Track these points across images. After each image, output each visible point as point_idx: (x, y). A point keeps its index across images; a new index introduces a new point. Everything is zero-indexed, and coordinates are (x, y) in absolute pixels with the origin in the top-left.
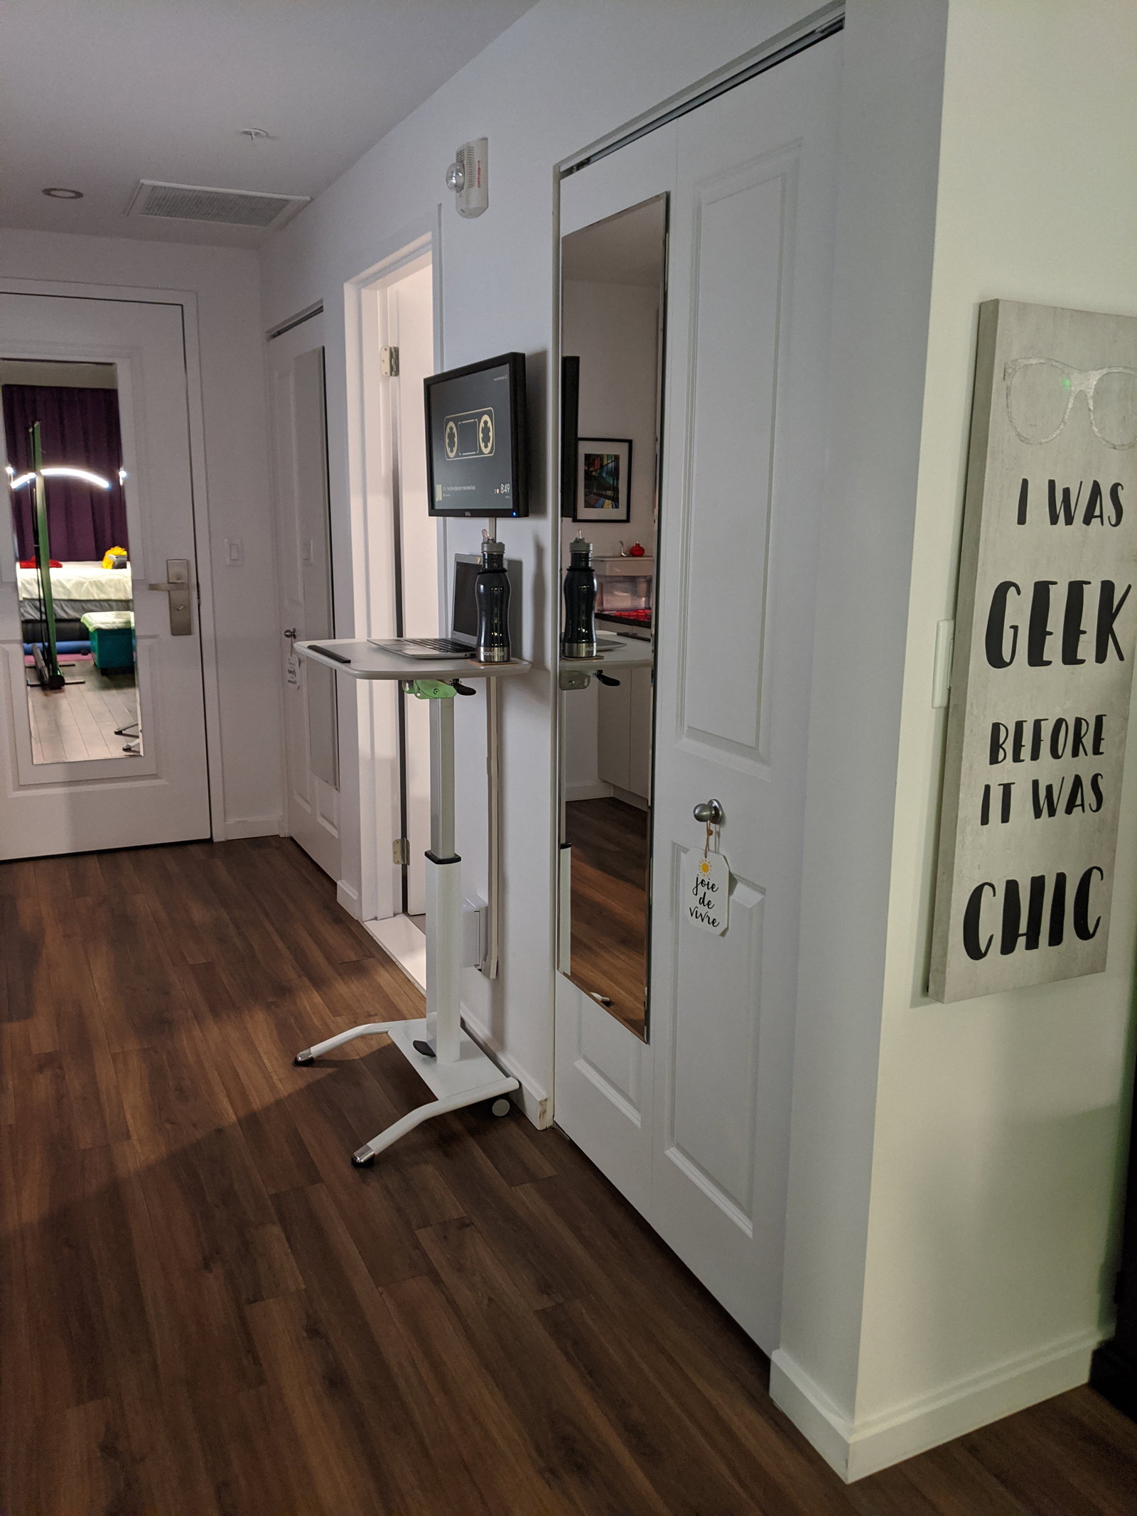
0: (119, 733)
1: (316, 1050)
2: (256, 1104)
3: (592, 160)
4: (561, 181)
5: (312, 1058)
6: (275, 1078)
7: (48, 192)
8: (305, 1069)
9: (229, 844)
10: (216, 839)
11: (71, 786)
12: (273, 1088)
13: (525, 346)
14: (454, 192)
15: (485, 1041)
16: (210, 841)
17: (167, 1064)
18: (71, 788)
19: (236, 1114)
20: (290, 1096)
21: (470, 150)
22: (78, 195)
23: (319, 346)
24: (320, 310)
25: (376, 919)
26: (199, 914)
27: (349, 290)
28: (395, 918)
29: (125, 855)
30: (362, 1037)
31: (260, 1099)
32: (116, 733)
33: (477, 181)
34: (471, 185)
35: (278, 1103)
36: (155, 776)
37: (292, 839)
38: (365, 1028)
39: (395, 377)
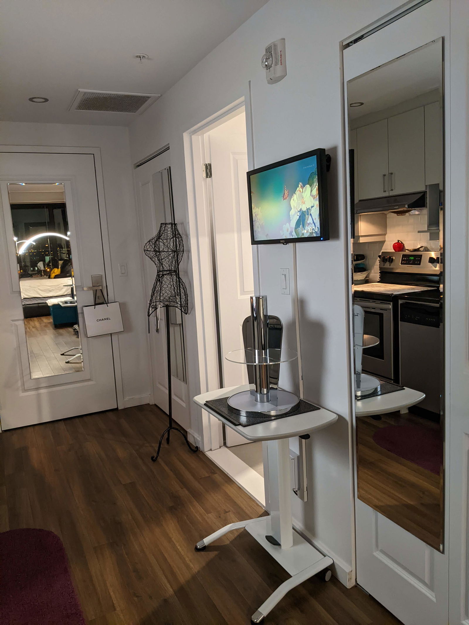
0: (63, 354)
1: (207, 540)
2: (182, 580)
3: (365, 36)
4: (343, 51)
5: (205, 546)
6: (187, 559)
7: (31, 100)
8: (202, 553)
9: (126, 410)
10: (120, 408)
11: (49, 388)
12: (188, 567)
13: (324, 144)
14: (264, 70)
15: (302, 531)
16: (117, 409)
17: (125, 553)
18: (49, 389)
19: (172, 588)
20: (199, 572)
21: (275, 46)
22: (46, 100)
23: (167, 166)
24: (168, 148)
25: (211, 450)
26: (121, 453)
27: (186, 136)
28: (220, 449)
29: (77, 420)
30: (231, 532)
31: (183, 577)
32: (62, 355)
33: (280, 61)
34: (276, 64)
35: (194, 578)
36: (89, 380)
37: (156, 405)
38: (231, 527)
39: (210, 178)
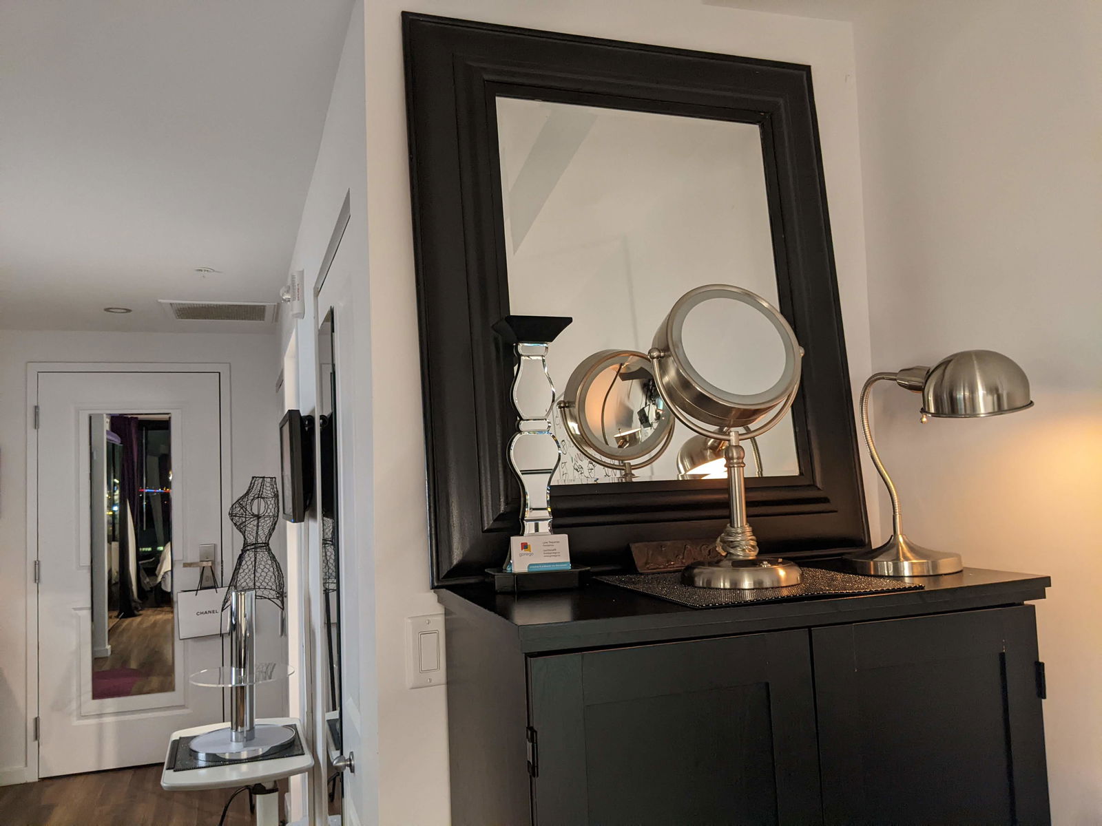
4: (318, 297)
7: (107, 310)
11: (119, 715)
21: (293, 277)
22: (128, 311)
33: (297, 296)
34: (294, 300)
36: (183, 707)
